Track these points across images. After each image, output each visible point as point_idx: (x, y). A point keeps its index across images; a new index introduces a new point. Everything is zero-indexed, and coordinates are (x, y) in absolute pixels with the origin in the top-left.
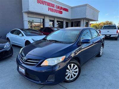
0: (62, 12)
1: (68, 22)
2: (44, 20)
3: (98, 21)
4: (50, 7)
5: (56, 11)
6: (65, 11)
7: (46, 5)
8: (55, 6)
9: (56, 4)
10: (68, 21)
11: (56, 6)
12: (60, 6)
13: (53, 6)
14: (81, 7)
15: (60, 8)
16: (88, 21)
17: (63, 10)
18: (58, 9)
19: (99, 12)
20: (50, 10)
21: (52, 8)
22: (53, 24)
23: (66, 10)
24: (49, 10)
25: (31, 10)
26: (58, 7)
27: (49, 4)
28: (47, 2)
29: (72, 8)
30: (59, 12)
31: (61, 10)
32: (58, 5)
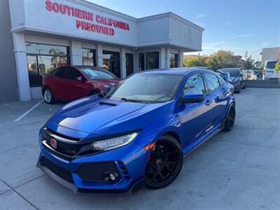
0: (113, 30)
1: (132, 55)
2: (68, 49)
3: (201, 50)
4: (81, 20)
5: (98, 29)
6: (121, 28)
7: (69, 14)
8: (94, 17)
9: (95, 13)
10: (132, 51)
11: (98, 17)
12: (108, 16)
13: (90, 16)
14: (156, 19)
15: (107, 22)
16: (179, 51)
17: (115, 26)
18: (102, 25)
19: (202, 31)
20: (80, 27)
21: (86, 21)
22: (95, 59)
23: (123, 26)
24: (78, 26)
25: (30, 25)
26: (103, 20)
27: (77, 13)
28: (72, 9)
29: (138, 21)
30: (105, 31)
31: (110, 27)
32: (101, 14)
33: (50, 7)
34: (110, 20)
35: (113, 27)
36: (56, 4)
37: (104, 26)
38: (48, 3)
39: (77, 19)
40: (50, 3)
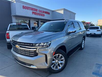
2: (29, 21)
5: (39, 14)
7: (30, 10)
8: (38, 11)
9: (38, 9)
13: (36, 10)
19: (75, 14)
21: (35, 12)
22: (38, 24)
23: (48, 13)
25: (18, 14)
26: (41, 11)
27: (32, 9)
28: (31, 8)
30: (42, 15)
33: (24, 7)
34: (43, 11)
35: (44, 14)
36: (26, 7)
37: (41, 13)
40: (24, 6)
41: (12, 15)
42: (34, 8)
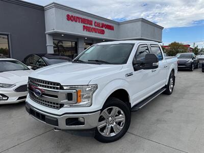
0: (104, 31)
2: (76, 44)
4: (86, 25)
5: (95, 30)
6: (109, 29)
7: (79, 22)
8: (93, 23)
9: (94, 20)
11: (95, 22)
12: (101, 22)
13: (90, 22)
15: (101, 26)
18: (98, 28)
19: (162, 29)
20: (85, 30)
21: (88, 26)
23: (110, 27)
26: (98, 25)
27: (83, 21)
28: (81, 18)
29: (118, 24)
30: (99, 32)
31: (102, 29)
32: (98, 21)
33: (69, 18)
34: (102, 24)
35: (104, 29)
36: (72, 16)
38: (68, 16)
39: (84, 25)
41: (46, 32)
42: (86, 20)
